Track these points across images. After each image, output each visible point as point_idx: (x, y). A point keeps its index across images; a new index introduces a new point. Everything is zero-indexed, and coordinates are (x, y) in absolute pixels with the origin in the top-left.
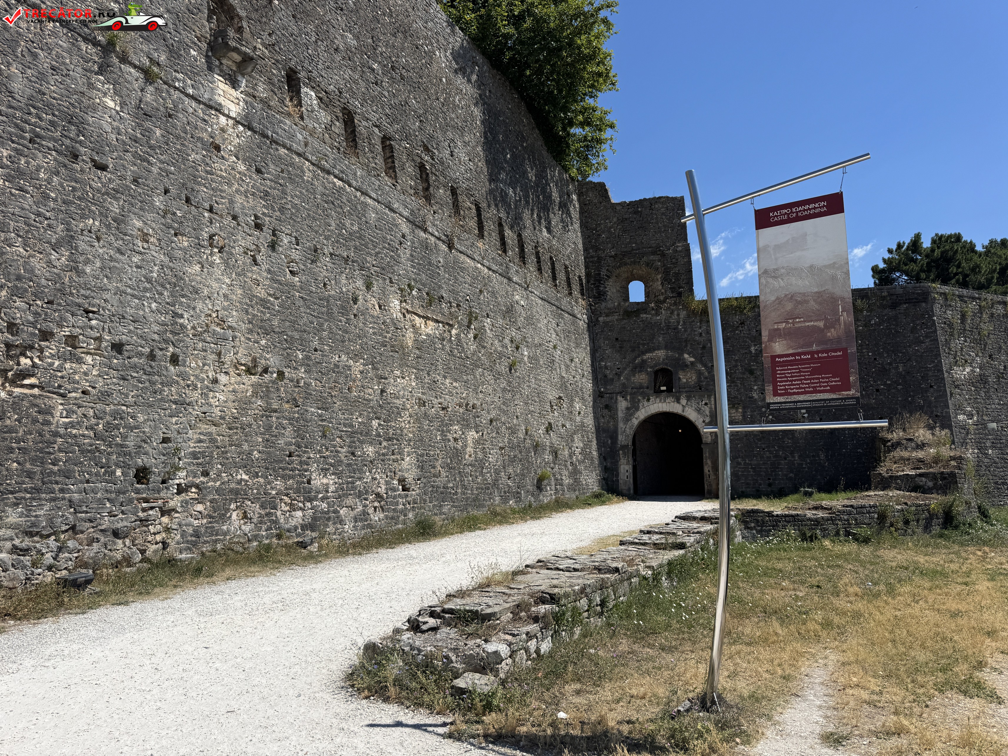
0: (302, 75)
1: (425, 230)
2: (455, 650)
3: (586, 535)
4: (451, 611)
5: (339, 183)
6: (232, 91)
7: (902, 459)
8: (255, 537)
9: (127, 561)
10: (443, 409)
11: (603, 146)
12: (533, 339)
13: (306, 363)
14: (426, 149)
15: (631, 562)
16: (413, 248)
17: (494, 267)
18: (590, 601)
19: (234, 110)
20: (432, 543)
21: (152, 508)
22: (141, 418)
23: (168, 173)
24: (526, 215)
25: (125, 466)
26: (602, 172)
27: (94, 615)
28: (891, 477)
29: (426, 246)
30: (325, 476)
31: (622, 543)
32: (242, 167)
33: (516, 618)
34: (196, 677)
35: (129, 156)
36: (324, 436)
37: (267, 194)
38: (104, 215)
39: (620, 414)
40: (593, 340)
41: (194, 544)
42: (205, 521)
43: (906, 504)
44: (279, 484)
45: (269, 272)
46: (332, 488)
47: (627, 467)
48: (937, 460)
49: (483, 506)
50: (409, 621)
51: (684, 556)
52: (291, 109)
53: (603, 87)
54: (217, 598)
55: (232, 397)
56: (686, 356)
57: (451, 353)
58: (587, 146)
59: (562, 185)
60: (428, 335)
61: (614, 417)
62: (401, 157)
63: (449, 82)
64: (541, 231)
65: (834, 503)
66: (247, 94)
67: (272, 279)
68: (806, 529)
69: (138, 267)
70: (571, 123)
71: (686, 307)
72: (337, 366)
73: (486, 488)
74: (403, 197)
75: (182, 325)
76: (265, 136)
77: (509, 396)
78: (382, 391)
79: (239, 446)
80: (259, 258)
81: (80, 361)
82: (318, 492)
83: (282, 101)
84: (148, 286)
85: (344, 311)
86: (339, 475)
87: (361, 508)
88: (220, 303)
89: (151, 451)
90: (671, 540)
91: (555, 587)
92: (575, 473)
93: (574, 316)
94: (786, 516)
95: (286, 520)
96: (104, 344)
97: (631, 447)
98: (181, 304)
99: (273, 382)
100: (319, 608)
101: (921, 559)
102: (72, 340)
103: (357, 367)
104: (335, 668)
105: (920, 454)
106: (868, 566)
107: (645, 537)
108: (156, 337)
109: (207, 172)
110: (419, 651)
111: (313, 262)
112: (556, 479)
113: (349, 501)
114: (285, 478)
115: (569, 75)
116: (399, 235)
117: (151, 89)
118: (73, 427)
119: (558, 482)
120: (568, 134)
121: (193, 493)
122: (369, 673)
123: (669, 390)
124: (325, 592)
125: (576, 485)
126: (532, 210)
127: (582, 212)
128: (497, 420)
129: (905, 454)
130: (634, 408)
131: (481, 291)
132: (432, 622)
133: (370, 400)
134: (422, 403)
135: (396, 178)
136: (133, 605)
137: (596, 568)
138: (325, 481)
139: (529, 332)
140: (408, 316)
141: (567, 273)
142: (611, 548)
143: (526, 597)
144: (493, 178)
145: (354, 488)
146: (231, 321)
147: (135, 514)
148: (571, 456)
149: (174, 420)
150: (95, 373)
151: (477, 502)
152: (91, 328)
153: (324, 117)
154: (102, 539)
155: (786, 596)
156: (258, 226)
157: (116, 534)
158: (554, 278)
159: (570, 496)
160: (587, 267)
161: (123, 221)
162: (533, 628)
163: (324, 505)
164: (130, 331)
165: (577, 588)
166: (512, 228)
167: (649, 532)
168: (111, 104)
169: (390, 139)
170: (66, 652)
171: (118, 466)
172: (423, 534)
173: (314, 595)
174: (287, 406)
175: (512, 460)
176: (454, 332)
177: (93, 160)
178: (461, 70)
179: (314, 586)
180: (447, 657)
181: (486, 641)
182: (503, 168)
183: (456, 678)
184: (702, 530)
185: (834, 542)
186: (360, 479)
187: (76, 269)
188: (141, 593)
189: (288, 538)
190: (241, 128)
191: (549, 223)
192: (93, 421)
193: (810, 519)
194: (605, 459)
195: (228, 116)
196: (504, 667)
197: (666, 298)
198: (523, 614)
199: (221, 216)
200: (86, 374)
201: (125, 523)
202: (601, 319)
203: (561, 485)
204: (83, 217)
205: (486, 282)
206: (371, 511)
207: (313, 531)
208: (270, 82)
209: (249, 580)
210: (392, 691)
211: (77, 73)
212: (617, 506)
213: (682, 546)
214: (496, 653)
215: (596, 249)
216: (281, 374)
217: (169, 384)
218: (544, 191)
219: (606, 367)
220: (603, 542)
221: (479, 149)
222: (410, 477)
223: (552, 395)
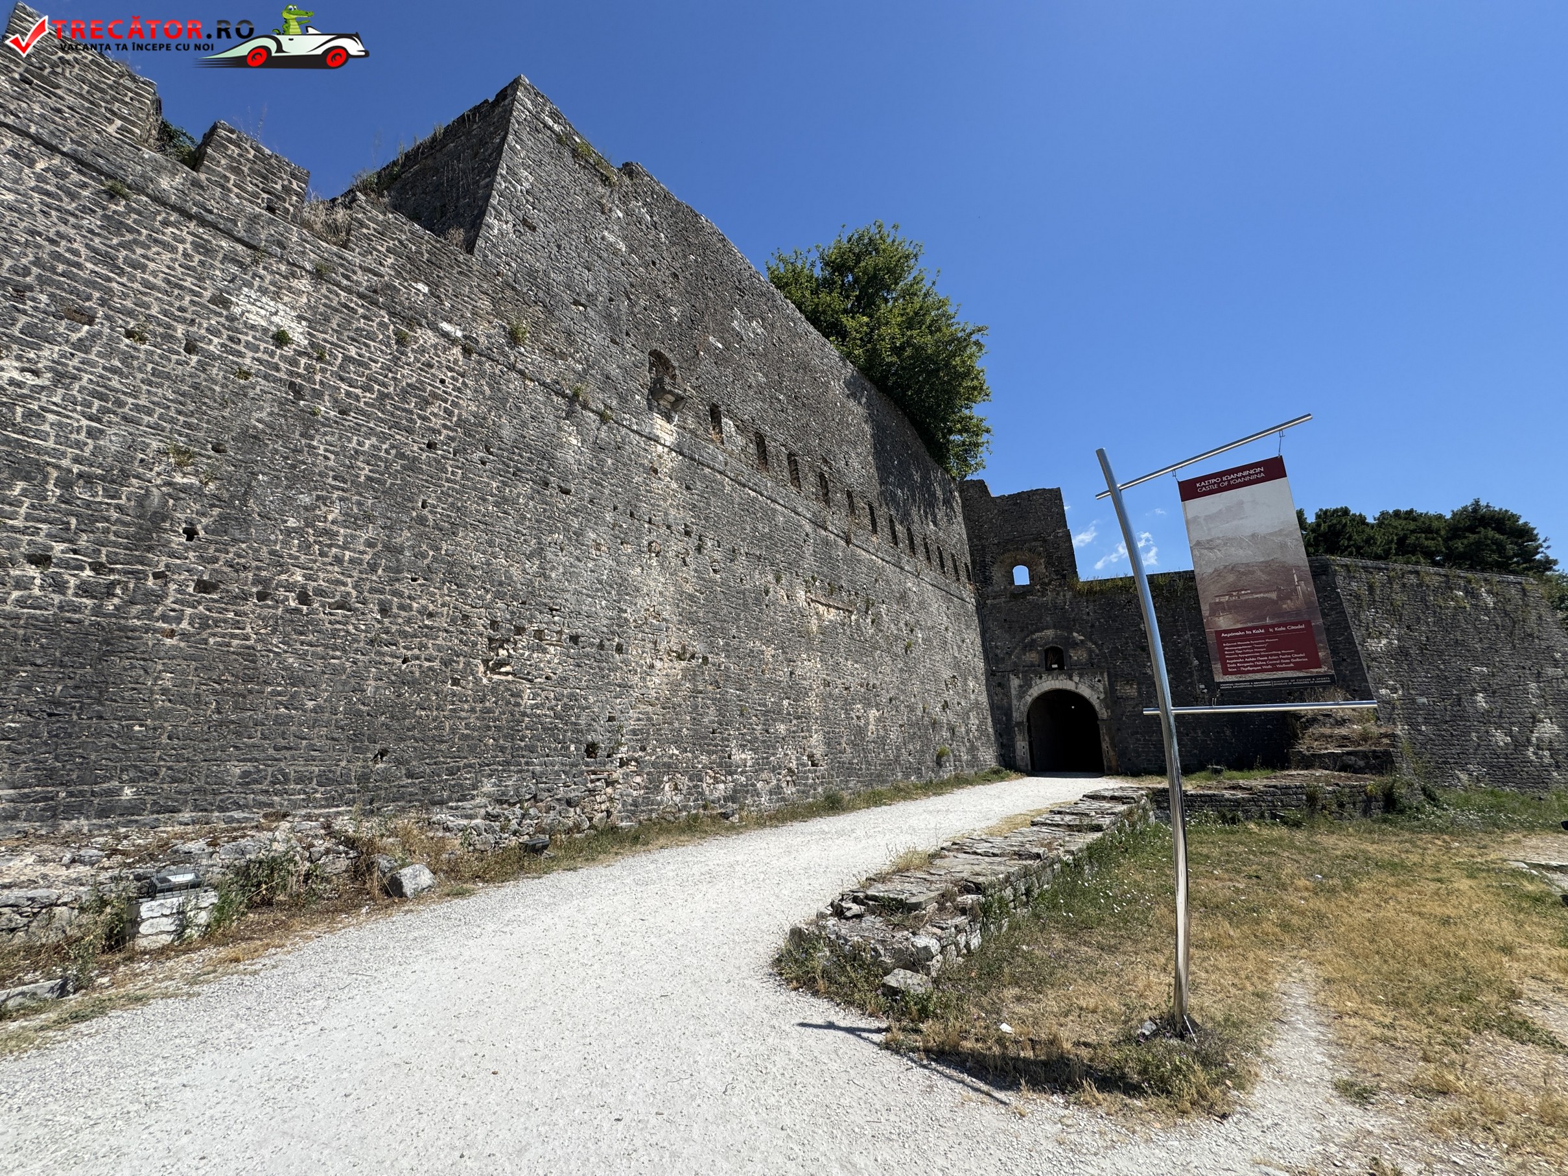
0: (723, 408)
1: (826, 529)
2: (883, 942)
3: (992, 813)
4: (874, 898)
5: (753, 494)
6: (668, 426)
7: (1323, 735)
8: (685, 807)
9: (577, 827)
10: (846, 689)
11: (980, 449)
12: (926, 622)
13: (726, 648)
14: (825, 461)
15: (1049, 846)
16: (815, 545)
17: (888, 558)
18: (1015, 890)
19: (669, 440)
20: (841, 817)
21: (599, 780)
22: (591, 699)
23: (617, 493)
24: (914, 511)
25: (578, 742)
26: (981, 470)
27: (549, 880)
28: (1313, 755)
29: (826, 542)
30: (743, 751)
31: (1034, 824)
32: (674, 485)
33: (942, 908)
34: (633, 952)
35: (587, 482)
36: (742, 715)
37: (694, 506)
38: (566, 530)
39: (1013, 692)
40: (982, 622)
41: (633, 813)
42: (642, 792)
43: (1337, 785)
44: (704, 758)
45: (696, 571)
46: (749, 763)
47: (1023, 744)
48: (1365, 737)
49: (886, 781)
50: (832, 905)
51: (1103, 839)
52: (714, 437)
53: (979, 399)
54: (652, 867)
55: (666, 681)
56: (1075, 634)
57: (852, 638)
58: (966, 450)
59: (944, 484)
60: (830, 621)
61: (1007, 695)
62: (804, 468)
63: (843, 406)
64: (928, 524)
65: (1253, 783)
66: (679, 427)
67: (698, 577)
68: (1225, 810)
69: (592, 571)
70: (950, 432)
71: (1071, 588)
72: (752, 651)
73: (888, 764)
74: (805, 502)
75: (626, 619)
76: (694, 459)
77: (906, 676)
78: (792, 673)
79: (671, 724)
80: (688, 559)
81: (545, 651)
82: (738, 767)
83: (706, 430)
84: (599, 586)
85: (758, 601)
86: (755, 750)
87: (775, 782)
88: (657, 599)
89: (599, 728)
90: (1086, 821)
91: (978, 874)
92: (972, 749)
93: (963, 600)
94: (1201, 796)
95: (711, 791)
96: (564, 636)
97: (1026, 724)
98: (625, 600)
99: (699, 667)
100: (743, 882)
101: (1371, 848)
102: (539, 634)
103: (769, 652)
104: (761, 951)
105: (1344, 731)
106: (1308, 854)
107: (1057, 818)
108: (605, 630)
109: (647, 491)
110: (846, 941)
111: (732, 561)
112: (955, 756)
113: (764, 775)
114: (709, 753)
115: (946, 392)
116: (803, 535)
117: (605, 427)
118: (537, 708)
119: (958, 759)
120: (948, 441)
121: (633, 766)
122: (796, 961)
123: (1061, 668)
124: (748, 865)
125: (974, 761)
126: (919, 507)
127: (964, 507)
128: (896, 698)
129: (1327, 731)
130: (1026, 686)
131: (876, 580)
132: (856, 908)
133: (780, 682)
134: (827, 684)
135: (800, 486)
136: (581, 871)
137: (1015, 853)
138: (743, 756)
139: (922, 616)
140: (812, 605)
141: (954, 561)
142: (1024, 830)
143: (950, 886)
144: (883, 482)
145: (769, 763)
146: (665, 615)
147: (585, 785)
148: (967, 733)
149: (618, 701)
150: (556, 661)
151: (880, 778)
152: (554, 623)
153: (740, 440)
154: (558, 807)
155: (1223, 888)
156: (687, 533)
157: (569, 803)
158: (943, 566)
159: (969, 772)
160: (971, 555)
161: (581, 534)
162: (961, 920)
163: (743, 779)
164: (584, 625)
165: (1001, 876)
166: (901, 523)
167: (1060, 813)
168: (574, 442)
169: (794, 455)
170: (522, 918)
171: (572, 742)
172: (832, 808)
173: (737, 868)
174: (710, 688)
175: (912, 737)
176: (853, 617)
177: (560, 487)
178: (853, 395)
179: (738, 858)
180: (875, 950)
181: (914, 934)
182: (892, 473)
183: (886, 974)
184: (1116, 810)
185: (1259, 825)
186: (774, 754)
187: (544, 574)
188: (587, 860)
189: (713, 809)
190: (674, 454)
191: (935, 517)
192: (554, 702)
193: (1228, 800)
194: (1001, 735)
195: (664, 445)
196: (936, 963)
197: (1051, 581)
198: (948, 904)
199: (658, 526)
200: (549, 662)
201: (577, 793)
202: (988, 602)
203: (960, 761)
204: (551, 532)
205: (881, 572)
206: (784, 785)
207: (734, 802)
208: (697, 416)
209: (681, 849)
210: (821, 984)
211: (550, 420)
212: (1017, 782)
213: (1098, 828)
214: (926, 948)
215: (980, 538)
216: (705, 659)
217: (614, 670)
218: (929, 490)
219: (997, 647)
220: (1012, 823)
221: (870, 458)
222: (818, 753)
223: (946, 674)
